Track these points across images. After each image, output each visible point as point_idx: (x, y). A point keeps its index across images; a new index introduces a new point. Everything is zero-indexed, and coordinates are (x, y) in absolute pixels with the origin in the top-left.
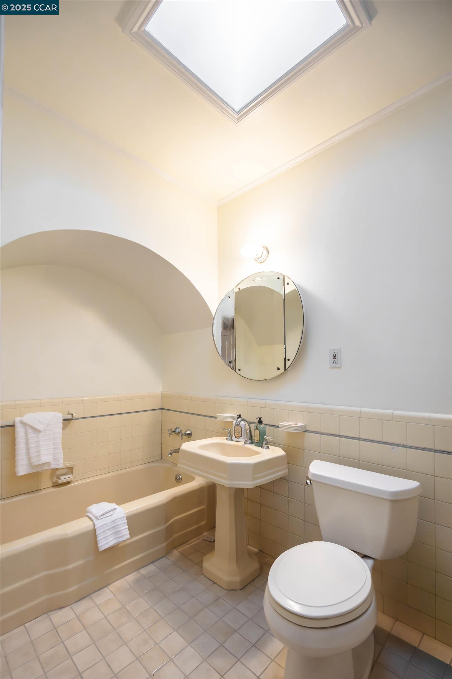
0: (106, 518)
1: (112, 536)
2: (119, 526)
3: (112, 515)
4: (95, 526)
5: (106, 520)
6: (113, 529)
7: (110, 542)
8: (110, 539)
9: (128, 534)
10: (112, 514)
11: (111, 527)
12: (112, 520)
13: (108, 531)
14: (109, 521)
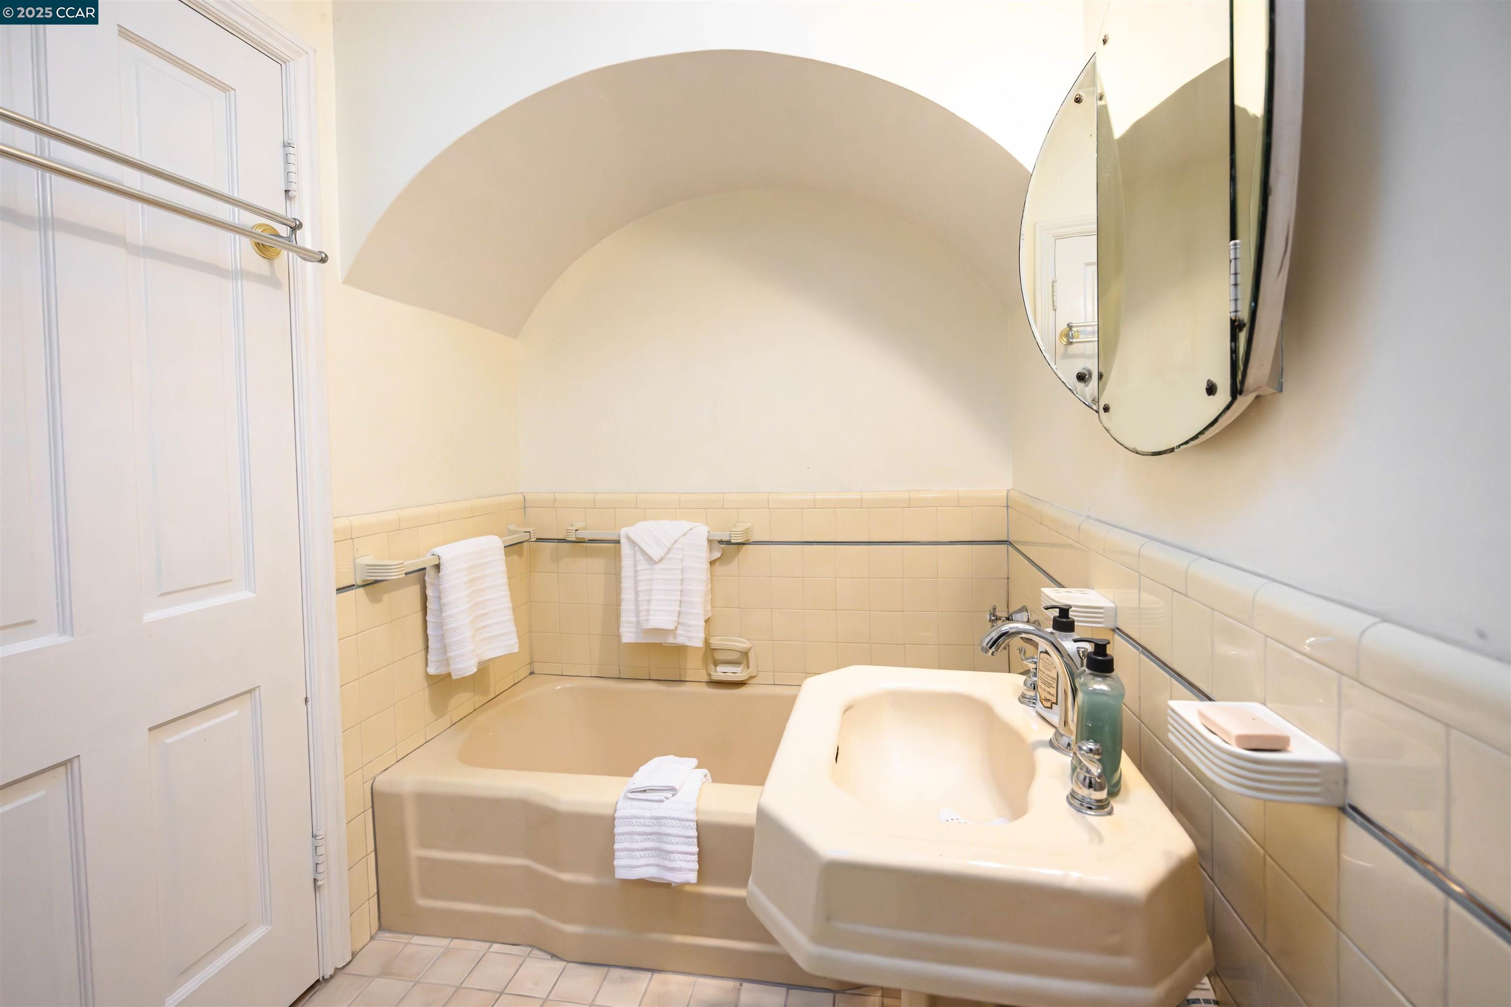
0: (644, 803)
1: (651, 855)
2: (670, 839)
3: (662, 801)
4: (616, 810)
5: (644, 809)
6: (655, 838)
7: (639, 867)
8: (642, 862)
9: (694, 871)
10: (663, 798)
11: (648, 830)
12: (655, 814)
13: (642, 837)
14: (647, 814)
